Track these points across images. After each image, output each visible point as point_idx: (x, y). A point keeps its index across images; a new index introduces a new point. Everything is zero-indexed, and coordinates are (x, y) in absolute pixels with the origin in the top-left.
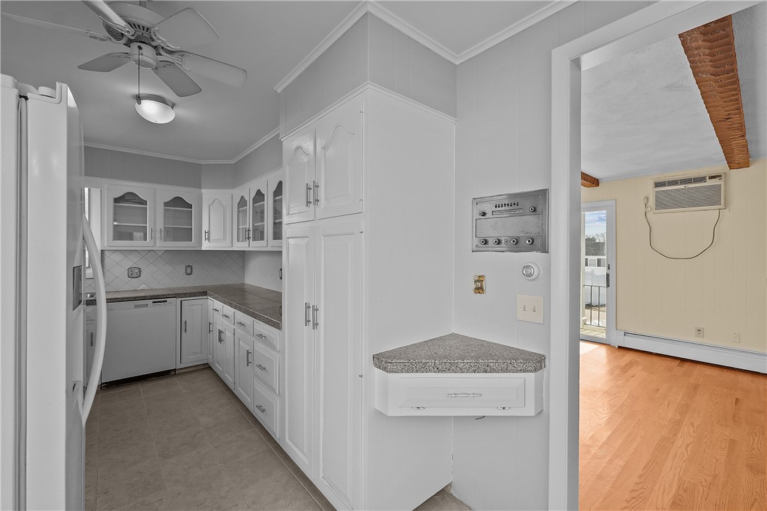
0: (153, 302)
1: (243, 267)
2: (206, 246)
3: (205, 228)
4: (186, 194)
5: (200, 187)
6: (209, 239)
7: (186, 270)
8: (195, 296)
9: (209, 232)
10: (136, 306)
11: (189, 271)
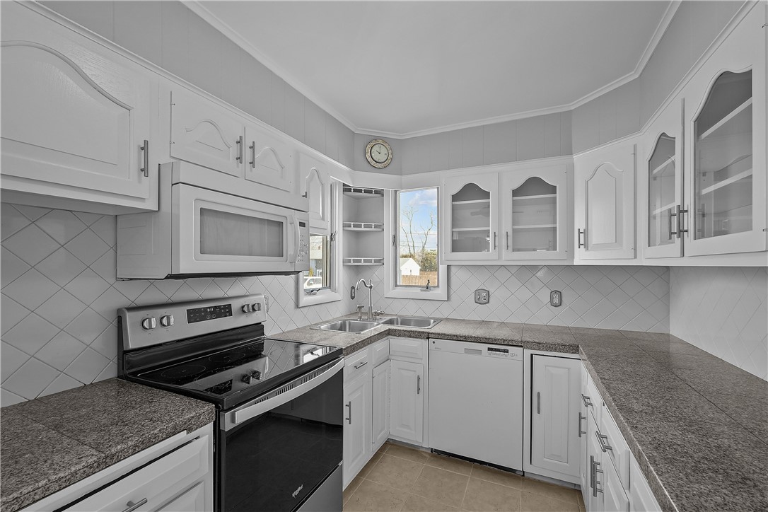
0: (489, 349)
1: (666, 298)
2: (581, 258)
3: (579, 224)
4: (545, 170)
5: (569, 152)
6: (586, 245)
7: (552, 298)
8: (555, 351)
9: (586, 232)
10: (467, 351)
11: (556, 301)
